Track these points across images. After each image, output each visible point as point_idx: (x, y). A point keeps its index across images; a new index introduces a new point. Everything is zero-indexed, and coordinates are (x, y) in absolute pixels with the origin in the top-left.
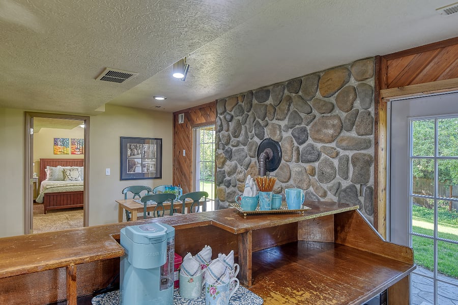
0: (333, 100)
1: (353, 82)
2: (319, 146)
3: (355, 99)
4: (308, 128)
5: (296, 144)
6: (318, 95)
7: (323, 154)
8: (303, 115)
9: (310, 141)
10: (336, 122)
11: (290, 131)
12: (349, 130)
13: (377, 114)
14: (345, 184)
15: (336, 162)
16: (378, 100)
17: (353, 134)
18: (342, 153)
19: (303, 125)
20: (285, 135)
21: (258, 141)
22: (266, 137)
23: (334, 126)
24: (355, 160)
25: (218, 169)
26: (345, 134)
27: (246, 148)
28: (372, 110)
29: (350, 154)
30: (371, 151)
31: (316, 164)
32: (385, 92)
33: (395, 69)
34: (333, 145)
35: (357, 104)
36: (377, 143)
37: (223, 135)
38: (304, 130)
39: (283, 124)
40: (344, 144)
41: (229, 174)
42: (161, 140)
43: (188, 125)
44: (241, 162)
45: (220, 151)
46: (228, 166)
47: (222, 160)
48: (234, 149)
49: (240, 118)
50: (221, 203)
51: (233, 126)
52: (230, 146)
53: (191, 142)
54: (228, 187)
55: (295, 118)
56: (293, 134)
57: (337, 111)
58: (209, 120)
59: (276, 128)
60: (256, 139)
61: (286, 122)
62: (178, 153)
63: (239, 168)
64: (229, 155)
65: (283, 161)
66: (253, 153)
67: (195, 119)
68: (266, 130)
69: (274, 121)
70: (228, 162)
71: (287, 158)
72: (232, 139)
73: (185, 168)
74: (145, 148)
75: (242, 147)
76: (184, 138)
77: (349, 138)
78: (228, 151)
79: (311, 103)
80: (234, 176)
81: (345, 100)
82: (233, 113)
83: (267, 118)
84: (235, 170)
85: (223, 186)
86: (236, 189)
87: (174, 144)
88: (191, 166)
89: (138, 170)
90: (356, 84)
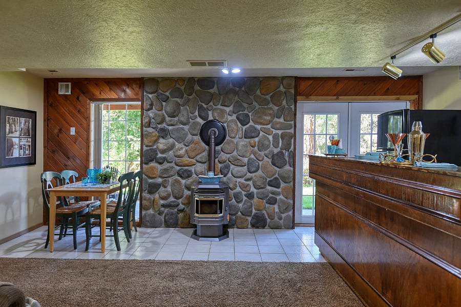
0: (268, 97)
1: (282, 88)
2: (258, 127)
3: (283, 100)
4: (250, 114)
5: (240, 125)
6: (258, 92)
7: (261, 132)
8: (245, 105)
9: (251, 123)
10: (271, 112)
11: (234, 116)
12: (279, 118)
13: (295, 109)
14: (276, 151)
15: (271, 138)
16: (295, 102)
17: (282, 120)
18: (275, 131)
19: (246, 112)
20: (230, 118)
21: (202, 122)
22: (211, 118)
23: (270, 114)
24: (283, 136)
25: (145, 148)
26: (276, 120)
27: (186, 127)
28: (293, 107)
29: (280, 132)
30: (292, 131)
31: (257, 139)
32: (298, 97)
33: (303, 86)
34: (269, 126)
35: (284, 102)
36: (295, 126)
37: (155, 114)
38: (247, 116)
39: (228, 109)
40: (278, 126)
41: (163, 152)
42: (35, 113)
43: (82, 97)
44: (180, 139)
45: (150, 130)
46: (162, 144)
47: (154, 139)
48: (170, 128)
49: (178, 100)
50: (150, 181)
51: (168, 107)
52: (164, 125)
53: (88, 119)
54: (160, 163)
55: (238, 107)
56: (238, 118)
57: (271, 105)
58: (123, 95)
59: (223, 112)
60: (199, 120)
61: (231, 108)
62: (56, 131)
63: (178, 145)
64: (164, 133)
65: (227, 138)
66: (195, 132)
67: (97, 93)
68: (210, 113)
69: (219, 107)
70: (161, 140)
71: (233, 135)
72: (168, 119)
73: (74, 149)
74: (22, 123)
75: (182, 126)
76: (71, 113)
77: (280, 122)
78: (163, 130)
79: (252, 97)
80: (171, 153)
81: (276, 98)
82: (167, 94)
83: (211, 104)
84: (172, 147)
85: (153, 164)
86: (173, 165)
87: (47, 120)
88: (88, 147)
89: (16, 153)
90: (284, 90)
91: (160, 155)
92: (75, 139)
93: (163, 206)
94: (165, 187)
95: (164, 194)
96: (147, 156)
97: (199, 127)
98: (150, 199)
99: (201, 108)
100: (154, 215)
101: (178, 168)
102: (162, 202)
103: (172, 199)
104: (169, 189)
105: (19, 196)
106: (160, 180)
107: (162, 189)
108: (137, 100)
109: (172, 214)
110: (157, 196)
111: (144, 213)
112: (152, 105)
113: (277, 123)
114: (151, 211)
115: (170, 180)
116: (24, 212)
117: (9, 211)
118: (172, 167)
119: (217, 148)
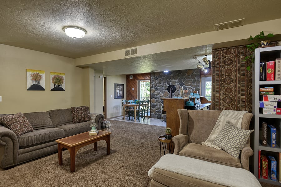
0: (190, 76)
2: (187, 87)
3: (195, 77)
5: (180, 86)
6: (186, 75)
8: (182, 79)
9: (184, 85)
10: (191, 81)
11: (178, 83)
12: (194, 83)
13: (200, 80)
15: (191, 90)
16: (200, 78)
17: (195, 84)
18: (192, 88)
19: (182, 82)
20: (177, 84)
21: (168, 86)
22: (171, 84)
23: (191, 82)
25: (151, 94)
26: (193, 84)
27: (163, 87)
28: (199, 79)
29: (194, 88)
30: (199, 88)
32: (201, 76)
34: (190, 86)
35: (196, 78)
36: (200, 86)
37: (154, 84)
38: (183, 83)
39: (176, 81)
40: (193, 86)
41: (156, 95)
42: (124, 84)
43: (135, 79)
44: (161, 91)
45: (153, 88)
46: (156, 93)
47: (154, 91)
48: (158, 88)
49: (161, 79)
50: (153, 104)
51: (158, 81)
52: (157, 87)
53: (137, 85)
54: (156, 99)
55: (180, 80)
56: (179, 84)
57: (191, 79)
58: (146, 78)
59: (174, 82)
60: (167, 85)
61: (177, 81)
62: (129, 89)
63: (161, 93)
64: (156, 89)
65: (176, 90)
66: (166, 89)
67: (139, 78)
68: (170, 82)
69: (173, 80)
70: (156, 92)
71: (178, 90)
72: (158, 85)
73: (134, 94)
74: (120, 87)
75: (162, 87)
76: (133, 84)
77: (194, 85)
78: (156, 88)
79: (184, 77)
80: (159, 95)
81: (193, 77)
82: (158, 77)
83: (171, 79)
84: (159, 93)
85: (154, 99)
86: (159, 99)
87: (127, 86)
88: (137, 94)
89: (118, 95)
90: (196, 74)
91: (155, 96)
92: (134, 91)
93: (157, 112)
94: (157, 106)
95: (157, 108)
96: (152, 96)
97: (167, 87)
98: (153, 109)
99: (168, 81)
100: (154, 114)
101: (161, 100)
102: (156, 111)
103: (159, 110)
104: (158, 107)
105: (119, 106)
106: (156, 104)
107: (156, 106)
108: (149, 79)
109: (159, 115)
110: (155, 108)
111: (151, 113)
112: (153, 81)
113: (193, 85)
114: (153, 113)
115: (159, 104)
116: (121, 111)
117: (117, 110)
118: (159, 100)
119: (172, 94)
